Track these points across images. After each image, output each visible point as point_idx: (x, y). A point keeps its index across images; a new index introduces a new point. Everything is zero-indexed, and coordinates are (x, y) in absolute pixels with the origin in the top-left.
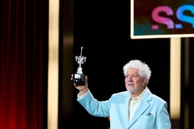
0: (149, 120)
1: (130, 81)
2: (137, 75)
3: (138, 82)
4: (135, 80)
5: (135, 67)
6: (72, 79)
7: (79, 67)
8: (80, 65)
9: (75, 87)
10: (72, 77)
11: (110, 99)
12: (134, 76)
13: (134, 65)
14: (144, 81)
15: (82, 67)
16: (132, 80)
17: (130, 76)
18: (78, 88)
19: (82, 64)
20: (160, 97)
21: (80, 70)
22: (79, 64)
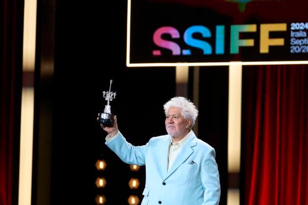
0: (192, 170)
1: (170, 123)
2: (179, 116)
3: (179, 124)
4: (176, 122)
5: (177, 106)
6: (98, 118)
7: (107, 104)
8: (108, 103)
9: (102, 129)
10: (98, 116)
11: (147, 144)
12: (175, 117)
13: (175, 103)
14: (188, 123)
15: (110, 104)
16: (172, 122)
17: (171, 117)
18: (106, 129)
19: (110, 102)
20: (207, 143)
21: (108, 109)
22: (107, 101)
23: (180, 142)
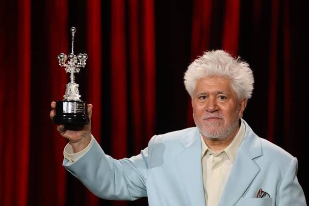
1: (213, 112)
4: (225, 106)
6: (52, 114)
7: (69, 81)
8: (72, 77)
12: (222, 98)
16: (217, 108)
17: (211, 97)
19: (75, 74)
21: (73, 91)
22: (69, 74)
23: (227, 149)
